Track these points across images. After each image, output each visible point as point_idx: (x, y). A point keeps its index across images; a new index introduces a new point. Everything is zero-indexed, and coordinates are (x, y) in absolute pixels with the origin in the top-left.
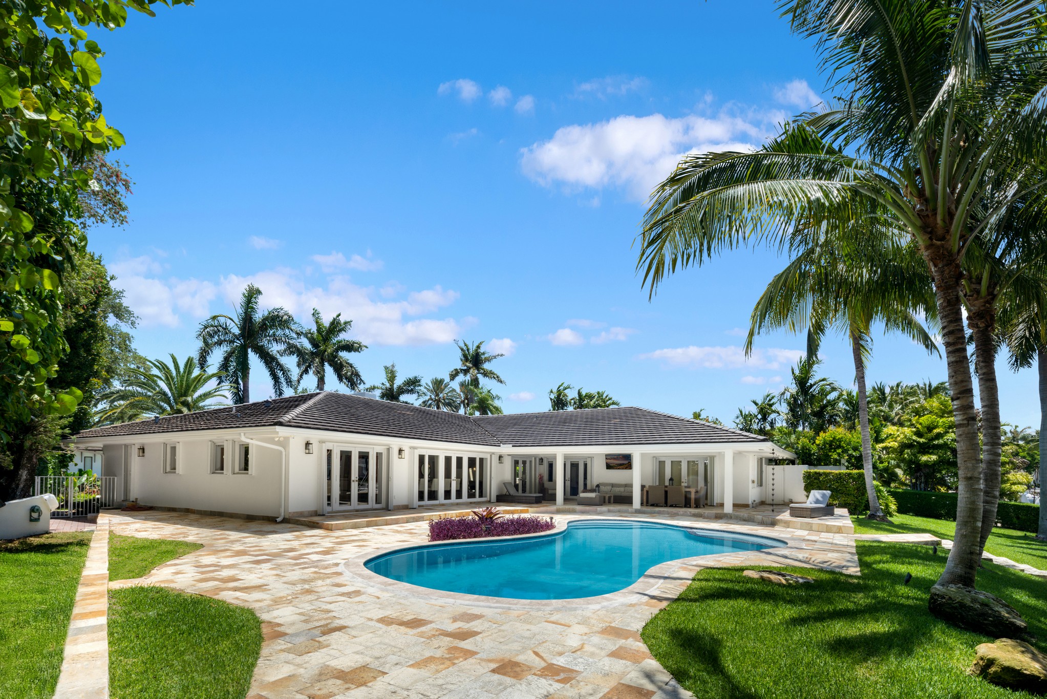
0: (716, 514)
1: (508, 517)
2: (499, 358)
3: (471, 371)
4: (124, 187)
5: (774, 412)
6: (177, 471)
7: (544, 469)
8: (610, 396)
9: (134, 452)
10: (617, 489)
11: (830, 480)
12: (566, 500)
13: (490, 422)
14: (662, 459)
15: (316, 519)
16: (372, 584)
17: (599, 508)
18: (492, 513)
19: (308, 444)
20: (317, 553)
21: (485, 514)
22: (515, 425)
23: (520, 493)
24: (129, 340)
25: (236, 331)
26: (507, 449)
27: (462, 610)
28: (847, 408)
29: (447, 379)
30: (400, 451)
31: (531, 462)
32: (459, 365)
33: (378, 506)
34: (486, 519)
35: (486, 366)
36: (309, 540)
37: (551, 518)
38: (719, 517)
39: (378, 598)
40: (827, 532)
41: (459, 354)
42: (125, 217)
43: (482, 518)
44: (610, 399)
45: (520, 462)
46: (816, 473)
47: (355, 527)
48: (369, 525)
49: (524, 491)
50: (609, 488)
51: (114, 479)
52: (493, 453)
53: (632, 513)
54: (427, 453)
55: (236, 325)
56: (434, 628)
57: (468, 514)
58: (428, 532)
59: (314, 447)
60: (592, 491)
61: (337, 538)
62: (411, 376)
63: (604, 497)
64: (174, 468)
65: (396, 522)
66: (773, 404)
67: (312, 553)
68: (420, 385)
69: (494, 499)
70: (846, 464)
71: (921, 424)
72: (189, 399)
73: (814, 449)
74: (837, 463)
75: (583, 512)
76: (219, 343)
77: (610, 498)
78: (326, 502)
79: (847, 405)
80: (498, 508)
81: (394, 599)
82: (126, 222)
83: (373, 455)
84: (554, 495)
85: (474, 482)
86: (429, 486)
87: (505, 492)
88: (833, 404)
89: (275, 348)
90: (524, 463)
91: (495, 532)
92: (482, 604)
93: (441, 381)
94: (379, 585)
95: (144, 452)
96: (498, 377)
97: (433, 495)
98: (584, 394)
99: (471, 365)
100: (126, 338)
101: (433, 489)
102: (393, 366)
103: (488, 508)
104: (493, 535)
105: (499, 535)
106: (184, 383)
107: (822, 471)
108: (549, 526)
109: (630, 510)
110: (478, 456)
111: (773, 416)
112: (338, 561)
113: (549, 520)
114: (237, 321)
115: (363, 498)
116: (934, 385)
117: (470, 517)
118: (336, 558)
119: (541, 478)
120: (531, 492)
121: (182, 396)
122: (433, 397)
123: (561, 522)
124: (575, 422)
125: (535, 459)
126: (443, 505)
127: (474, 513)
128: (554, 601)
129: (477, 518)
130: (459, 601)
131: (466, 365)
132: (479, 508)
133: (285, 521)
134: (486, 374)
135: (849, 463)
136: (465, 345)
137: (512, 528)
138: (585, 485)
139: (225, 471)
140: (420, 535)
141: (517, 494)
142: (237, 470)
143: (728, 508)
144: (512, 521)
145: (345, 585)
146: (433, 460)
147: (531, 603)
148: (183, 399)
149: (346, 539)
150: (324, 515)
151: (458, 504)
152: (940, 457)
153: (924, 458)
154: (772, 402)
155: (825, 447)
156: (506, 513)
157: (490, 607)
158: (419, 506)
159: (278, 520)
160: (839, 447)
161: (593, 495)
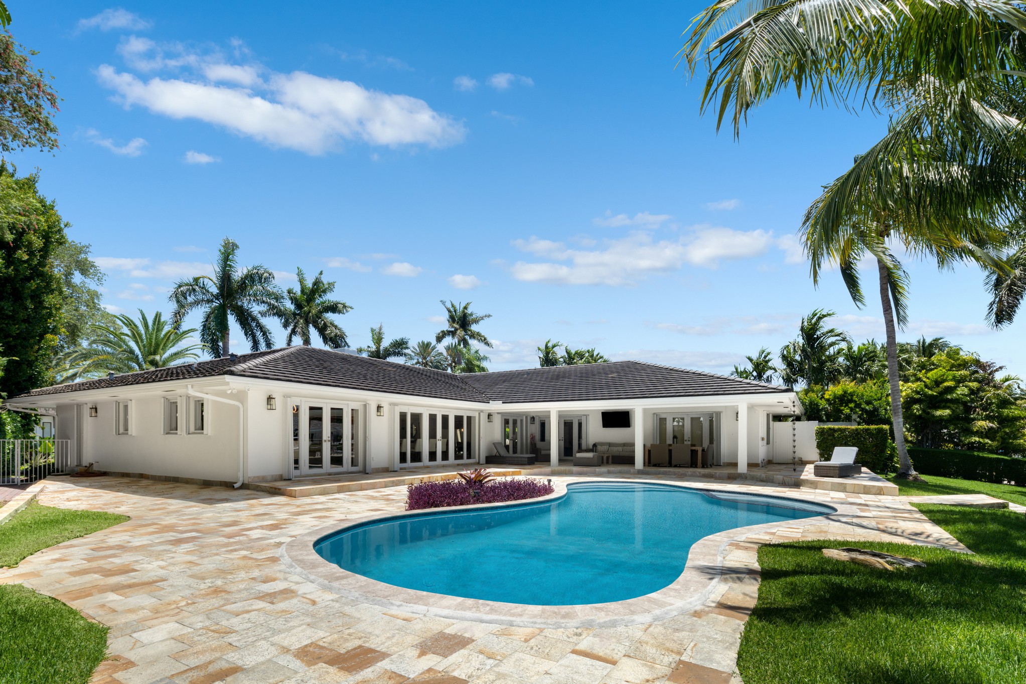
0: (730, 474)
1: (499, 479)
2: (486, 319)
3: (458, 332)
4: (49, 103)
5: (771, 368)
6: (130, 432)
7: (535, 429)
8: (601, 354)
9: (86, 411)
10: (615, 449)
11: (846, 437)
12: (561, 461)
13: (477, 379)
14: (663, 416)
15: (279, 484)
16: (312, 577)
17: (598, 469)
18: (481, 475)
19: (270, 399)
20: (262, 527)
21: (473, 476)
22: (504, 381)
23: (511, 454)
24: (98, 297)
25: (215, 290)
26: (497, 406)
27: (436, 627)
28: (848, 363)
29: (434, 342)
30: (379, 408)
31: (522, 421)
32: (446, 327)
33: (354, 469)
34: (475, 482)
35: (474, 328)
36: (261, 510)
37: (549, 481)
38: (734, 478)
39: (314, 603)
40: (865, 493)
41: (447, 315)
42: (56, 140)
43: (469, 481)
44: (601, 357)
45: (511, 422)
46: (830, 429)
47: (323, 493)
48: (340, 490)
49: (515, 452)
50: (606, 448)
51: (67, 443)
52: (482, 411)
53: (634, 474)
54: (409, 411)
55: (215, 284)
56: (386, 671)
57: (453, 476)
58: (406, 499)
59: (278, 402)
60: (588, 451)
61: (298, 506)
62: (398, 337)
63: (603, 457)
64: (126, 429)
65: (373, 487)
66: (769, 361)
67: (256, 528)
68: (407, 348)
69: (483, 460)
70: (858, 420)
71: (928, 378)
72: (157, 358)
73: (823, 404)
74: (848, 419)
75: (580, 474)
76: (197, 303)
77: (608, 458)
78: (292, 465)
79: (848, 360)
80: (488, 470)
81: (337, 605)
82: (57, 146)
83: (347, 412)
84: (549, 456)
85: (462, 443)
86: (413, 447)
87: (495, 452)
88: (832, 359)
89: (256, 309)
90: (515, 422)
91: (485, 498)
92: (468, 614)
93: (428, 344)
94: (321, 580)
95: (96, 412)
96: (485, 339)
97: (416, 457)
98: (573, 352)
99: (457, 326)
100: (94, 296)
101: (417, 450)
102: (380, 329)
103: (476, 470)
104: (483, 502)
105: (490, 502)
106: (154, 341)
107: (836, 427)
108: (547, 490)
109: (632, 470)
110: (465, 414)
111: (769, 373)
112: (282, 540)
113: (546, 483)
114: (215, 279)
115: (337, 461)
116: (928, 341)
117: (456, 481)
118: (282, 535)
119: (533, 438)
120: (522, 453)
121: (151, 354)
122: (420, 360)
123: (560, 485)
124: (569, 377)
125: (526, 417)
126: (428, 467)
127: (461, 475)
128: (578, 608)
129: (464, 482)
130: (434, 610)
131: (453, 327)
132: (466, 470)
133: (244, 487)
134: (473, 336)
135: (861, 419)
136: (453, 306)
137: (505, 493)
138: (580, 445)
139: (178, 432)
140: (399, 501)
141: (507, 455)
142: (192, 429)
143: (742, 467)
144: (505, 484)
145: (274, 580)
146: (416, 418)
147: (543, 612)
148: (151, 357)
149: (308, 508)
150: (290, 480)
151: (444, 466)
152: (953, 411)
153: (939, 413)
154: (767, 358)
155: (835, 402)
156: (498, 475)
157: (482, 621)
158: (401, 469)
159: (236, 486)
160: (851, 401)
161: (590, 455)
